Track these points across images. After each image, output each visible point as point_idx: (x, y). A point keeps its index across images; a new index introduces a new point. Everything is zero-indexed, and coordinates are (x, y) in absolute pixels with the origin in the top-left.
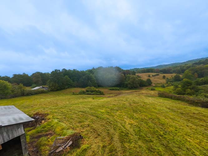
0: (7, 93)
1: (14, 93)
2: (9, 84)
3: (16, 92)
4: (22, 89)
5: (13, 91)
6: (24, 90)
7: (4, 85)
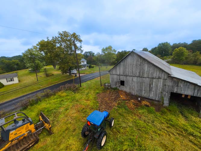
0: (181, 59)
1: (188, 60)
2: (186, 51)
3: (189, 60)
4: (197, 57)
5: (186, 58)
6: (198, 59)
7: (182, 51)
